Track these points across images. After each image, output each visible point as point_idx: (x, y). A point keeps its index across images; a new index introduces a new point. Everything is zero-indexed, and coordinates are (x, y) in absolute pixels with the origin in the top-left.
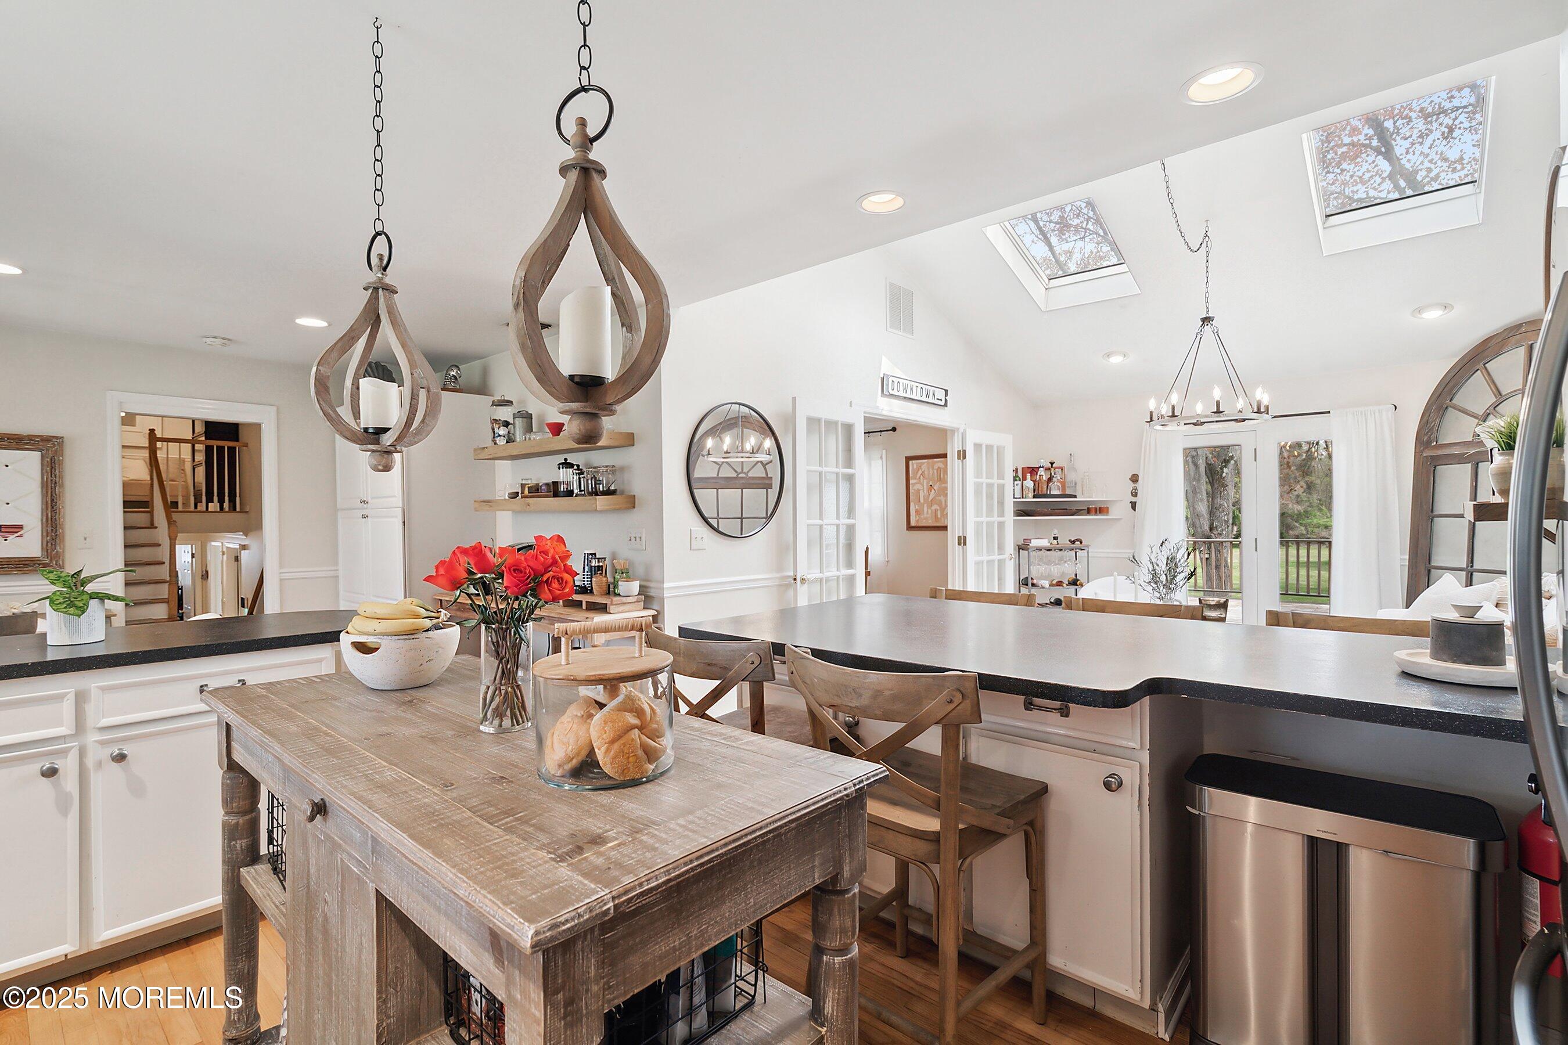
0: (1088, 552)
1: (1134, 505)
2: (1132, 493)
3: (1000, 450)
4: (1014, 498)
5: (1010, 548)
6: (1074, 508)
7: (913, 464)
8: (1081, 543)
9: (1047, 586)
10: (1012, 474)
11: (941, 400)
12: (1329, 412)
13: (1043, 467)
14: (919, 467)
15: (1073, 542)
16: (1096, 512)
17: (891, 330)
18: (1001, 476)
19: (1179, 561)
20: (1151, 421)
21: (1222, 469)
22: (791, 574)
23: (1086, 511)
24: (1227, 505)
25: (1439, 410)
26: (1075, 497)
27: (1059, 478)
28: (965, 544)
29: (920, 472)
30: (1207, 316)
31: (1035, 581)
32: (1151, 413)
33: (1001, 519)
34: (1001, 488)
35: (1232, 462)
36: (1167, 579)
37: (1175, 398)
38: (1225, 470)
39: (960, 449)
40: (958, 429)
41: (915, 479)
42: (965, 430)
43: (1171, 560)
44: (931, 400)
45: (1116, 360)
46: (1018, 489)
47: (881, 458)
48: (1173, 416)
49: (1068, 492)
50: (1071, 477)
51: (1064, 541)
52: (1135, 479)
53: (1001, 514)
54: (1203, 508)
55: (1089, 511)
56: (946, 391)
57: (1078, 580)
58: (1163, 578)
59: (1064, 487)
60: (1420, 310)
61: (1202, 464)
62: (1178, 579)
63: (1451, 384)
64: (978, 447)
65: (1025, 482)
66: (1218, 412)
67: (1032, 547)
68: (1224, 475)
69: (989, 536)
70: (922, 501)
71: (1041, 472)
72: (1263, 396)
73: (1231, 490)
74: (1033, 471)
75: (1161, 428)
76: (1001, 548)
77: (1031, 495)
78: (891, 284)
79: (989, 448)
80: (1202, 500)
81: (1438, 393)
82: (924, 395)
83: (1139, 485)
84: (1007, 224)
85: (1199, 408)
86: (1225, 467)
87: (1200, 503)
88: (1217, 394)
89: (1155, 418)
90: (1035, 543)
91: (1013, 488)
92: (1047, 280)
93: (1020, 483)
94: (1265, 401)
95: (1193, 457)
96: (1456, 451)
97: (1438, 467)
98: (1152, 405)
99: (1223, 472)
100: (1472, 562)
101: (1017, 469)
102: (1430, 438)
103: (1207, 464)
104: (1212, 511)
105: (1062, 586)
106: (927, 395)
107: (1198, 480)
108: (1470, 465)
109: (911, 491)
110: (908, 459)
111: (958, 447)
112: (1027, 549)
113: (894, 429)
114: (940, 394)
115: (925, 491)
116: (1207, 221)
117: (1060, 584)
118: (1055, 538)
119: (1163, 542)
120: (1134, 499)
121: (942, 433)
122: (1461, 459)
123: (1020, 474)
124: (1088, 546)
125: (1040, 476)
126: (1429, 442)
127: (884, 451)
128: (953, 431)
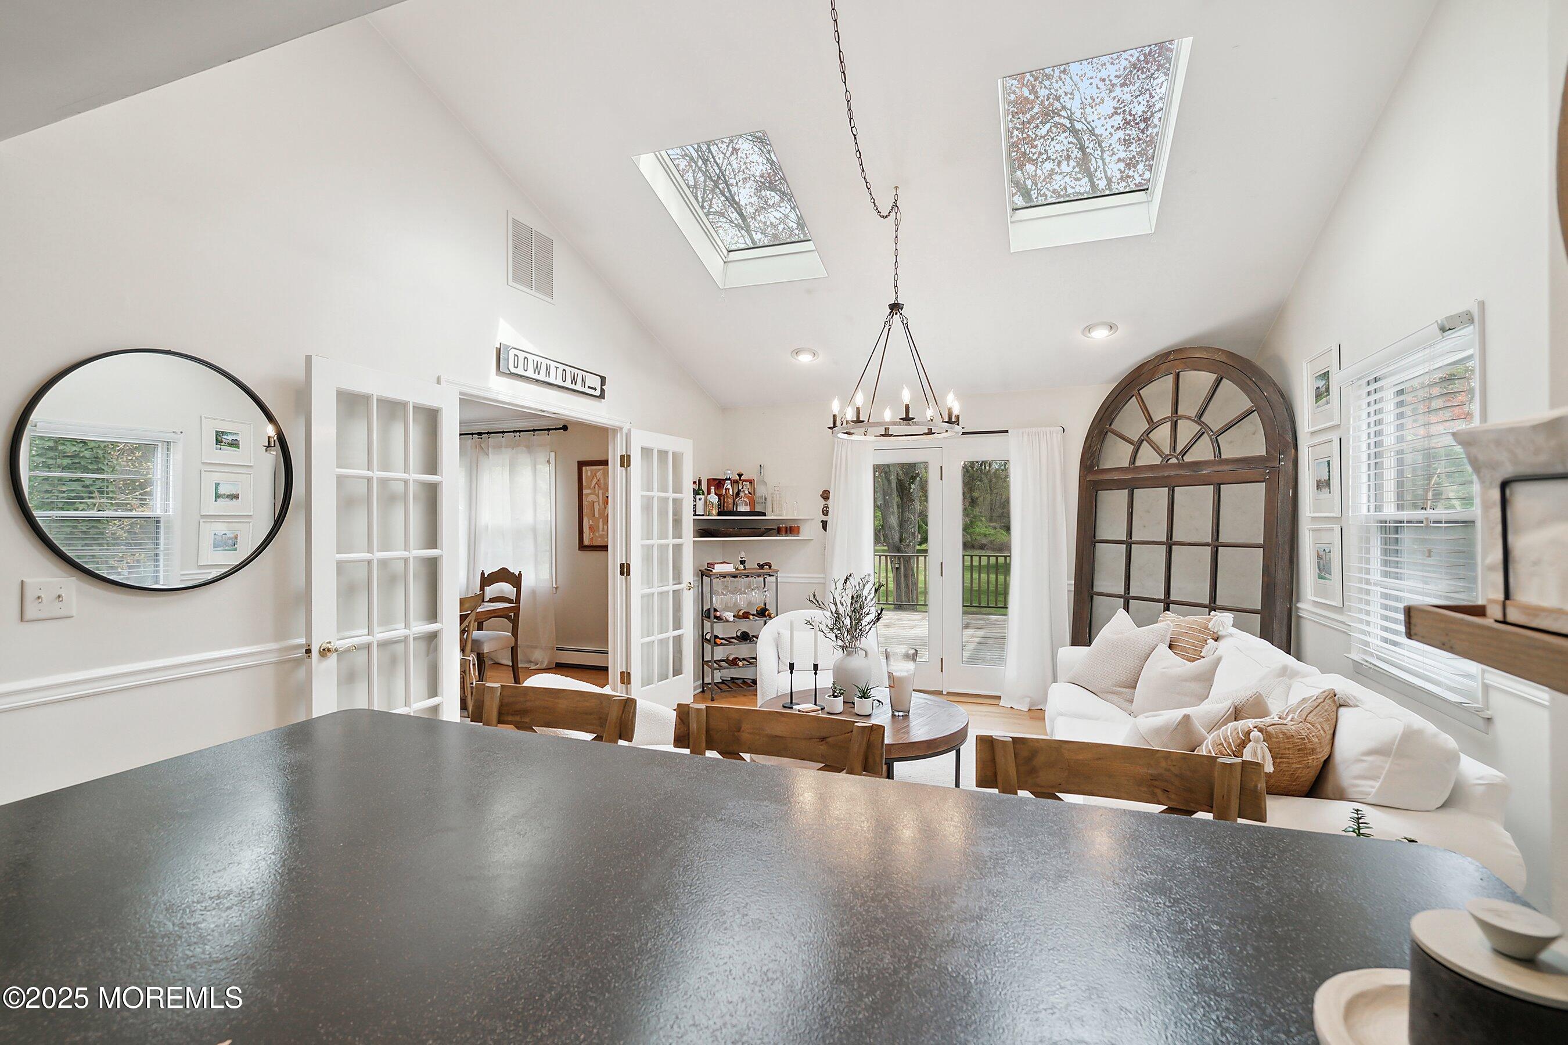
0: (777, 579)
1: (824, 525)
2: (823, 511)
3: (677, 458)
4: (695, 515)
5: (689, 575)
6: (763, 527)
7: (587, 471)
8: (770, 567)
9: (731, 619)
10: (692, 486)
11: (595, 389)
12: (1007, 432)
13: (729, 479)
14: (594, 475)
15: (761, 566)
16: (786, 532)
17: (515, 285)
18: (677, 489)
19: (866, 599)
20: (835, 426)
21: (910, 485)
22: (302, 641)
23: (776, 531)
24: (914, 518)
25: (1100, 435)
26: (764, 514)
27: (747, 492)
28: (628, 574)
29: (595, 481)
30: (896, 302)
31: (718, 614)
32: (834, 416)
33: (678, 541)
34: (677, 503)
35: (918, 479)
36: (851, 622)
37: (860, 399)
38: (913, 486)
39: (624, 453)
40: (621, 429)
41: (590, 488)
42: (629, 430)
43: (856, 599)
44: (578, 387)
45: (805, 358)
46: (700, 505)
47: (549, 462)
48: (858, 421)
49: (758, 509)
50: (760, 491)
51: (751, 564)
52: (826, 495)
53: (678, 533)
54: (893, 521)
55: (779, 531)
56: (603, 380)
57: (767, 610)
58: (847, 621)
59: (752, 503)
60: (1089, 329)
61: (893, 477)
62: (864, 623)
63: (1110, 410)
64: (646, 452)
65: (709, 496)
66: (907, 419)
67: (716, 574)
68: (912, 490)
69: (662, 562)
70: (597, 515)
71: (728, 485)
72: (953, 403)
73: (917, 506)
74: (719, 483)
75: (845, 436)
76: (678, 578)
77: (714, 512)
78: (514, 221)
79: (663, 454)
80: (893, 513)
81: (1099, 418)
82: (568, 379)
83: (830, 502)
84: (663, 153)
85: (888, 416)
86: (912, 483)
87: (892, 517)
88: (906, 397)
89: (838, 423)
90: (718, 569)
91: (692, 503)
92: (725, 252)
93: (702, 497)
94: (956, 411)
95: (886, 473)
96: (1116, 476)
97: (1099, 492)
98: (835, 407)
99: (910, 488)
100: (1129, 589)
101: (700, 481)
102: (1093, 462)
103: (898, 479)
104: (902, 523)
105: (749, 618)
106: (574, 380)
107: (891, 495)
108: (1127, 490)
109: (585, 503)
110: (581, 464)
111: (620, 451)
112: (709, 576)
113: (565, 428)
114: (596, 382)
115: (601, 504)
116: (896, 187)
117: (746, 616)
118: (742, 562)
119: (847, 578)
120: (825, 518)
121: (602, 433)
122: (1119, 485)
123: (704, 487)
124: (777, 571)
125: (726, 489)
126: (1092, 466)
127: (553, 454)
128: (615, 430)
